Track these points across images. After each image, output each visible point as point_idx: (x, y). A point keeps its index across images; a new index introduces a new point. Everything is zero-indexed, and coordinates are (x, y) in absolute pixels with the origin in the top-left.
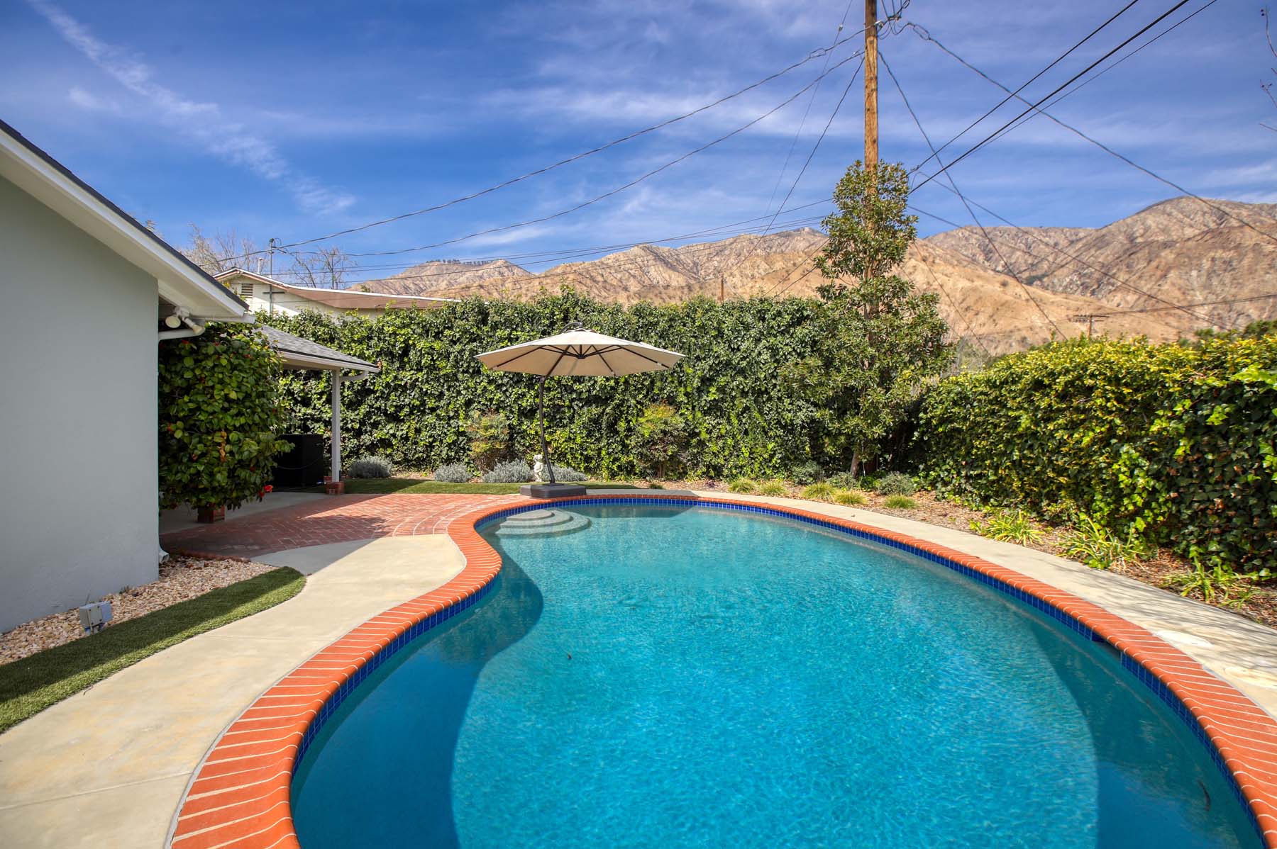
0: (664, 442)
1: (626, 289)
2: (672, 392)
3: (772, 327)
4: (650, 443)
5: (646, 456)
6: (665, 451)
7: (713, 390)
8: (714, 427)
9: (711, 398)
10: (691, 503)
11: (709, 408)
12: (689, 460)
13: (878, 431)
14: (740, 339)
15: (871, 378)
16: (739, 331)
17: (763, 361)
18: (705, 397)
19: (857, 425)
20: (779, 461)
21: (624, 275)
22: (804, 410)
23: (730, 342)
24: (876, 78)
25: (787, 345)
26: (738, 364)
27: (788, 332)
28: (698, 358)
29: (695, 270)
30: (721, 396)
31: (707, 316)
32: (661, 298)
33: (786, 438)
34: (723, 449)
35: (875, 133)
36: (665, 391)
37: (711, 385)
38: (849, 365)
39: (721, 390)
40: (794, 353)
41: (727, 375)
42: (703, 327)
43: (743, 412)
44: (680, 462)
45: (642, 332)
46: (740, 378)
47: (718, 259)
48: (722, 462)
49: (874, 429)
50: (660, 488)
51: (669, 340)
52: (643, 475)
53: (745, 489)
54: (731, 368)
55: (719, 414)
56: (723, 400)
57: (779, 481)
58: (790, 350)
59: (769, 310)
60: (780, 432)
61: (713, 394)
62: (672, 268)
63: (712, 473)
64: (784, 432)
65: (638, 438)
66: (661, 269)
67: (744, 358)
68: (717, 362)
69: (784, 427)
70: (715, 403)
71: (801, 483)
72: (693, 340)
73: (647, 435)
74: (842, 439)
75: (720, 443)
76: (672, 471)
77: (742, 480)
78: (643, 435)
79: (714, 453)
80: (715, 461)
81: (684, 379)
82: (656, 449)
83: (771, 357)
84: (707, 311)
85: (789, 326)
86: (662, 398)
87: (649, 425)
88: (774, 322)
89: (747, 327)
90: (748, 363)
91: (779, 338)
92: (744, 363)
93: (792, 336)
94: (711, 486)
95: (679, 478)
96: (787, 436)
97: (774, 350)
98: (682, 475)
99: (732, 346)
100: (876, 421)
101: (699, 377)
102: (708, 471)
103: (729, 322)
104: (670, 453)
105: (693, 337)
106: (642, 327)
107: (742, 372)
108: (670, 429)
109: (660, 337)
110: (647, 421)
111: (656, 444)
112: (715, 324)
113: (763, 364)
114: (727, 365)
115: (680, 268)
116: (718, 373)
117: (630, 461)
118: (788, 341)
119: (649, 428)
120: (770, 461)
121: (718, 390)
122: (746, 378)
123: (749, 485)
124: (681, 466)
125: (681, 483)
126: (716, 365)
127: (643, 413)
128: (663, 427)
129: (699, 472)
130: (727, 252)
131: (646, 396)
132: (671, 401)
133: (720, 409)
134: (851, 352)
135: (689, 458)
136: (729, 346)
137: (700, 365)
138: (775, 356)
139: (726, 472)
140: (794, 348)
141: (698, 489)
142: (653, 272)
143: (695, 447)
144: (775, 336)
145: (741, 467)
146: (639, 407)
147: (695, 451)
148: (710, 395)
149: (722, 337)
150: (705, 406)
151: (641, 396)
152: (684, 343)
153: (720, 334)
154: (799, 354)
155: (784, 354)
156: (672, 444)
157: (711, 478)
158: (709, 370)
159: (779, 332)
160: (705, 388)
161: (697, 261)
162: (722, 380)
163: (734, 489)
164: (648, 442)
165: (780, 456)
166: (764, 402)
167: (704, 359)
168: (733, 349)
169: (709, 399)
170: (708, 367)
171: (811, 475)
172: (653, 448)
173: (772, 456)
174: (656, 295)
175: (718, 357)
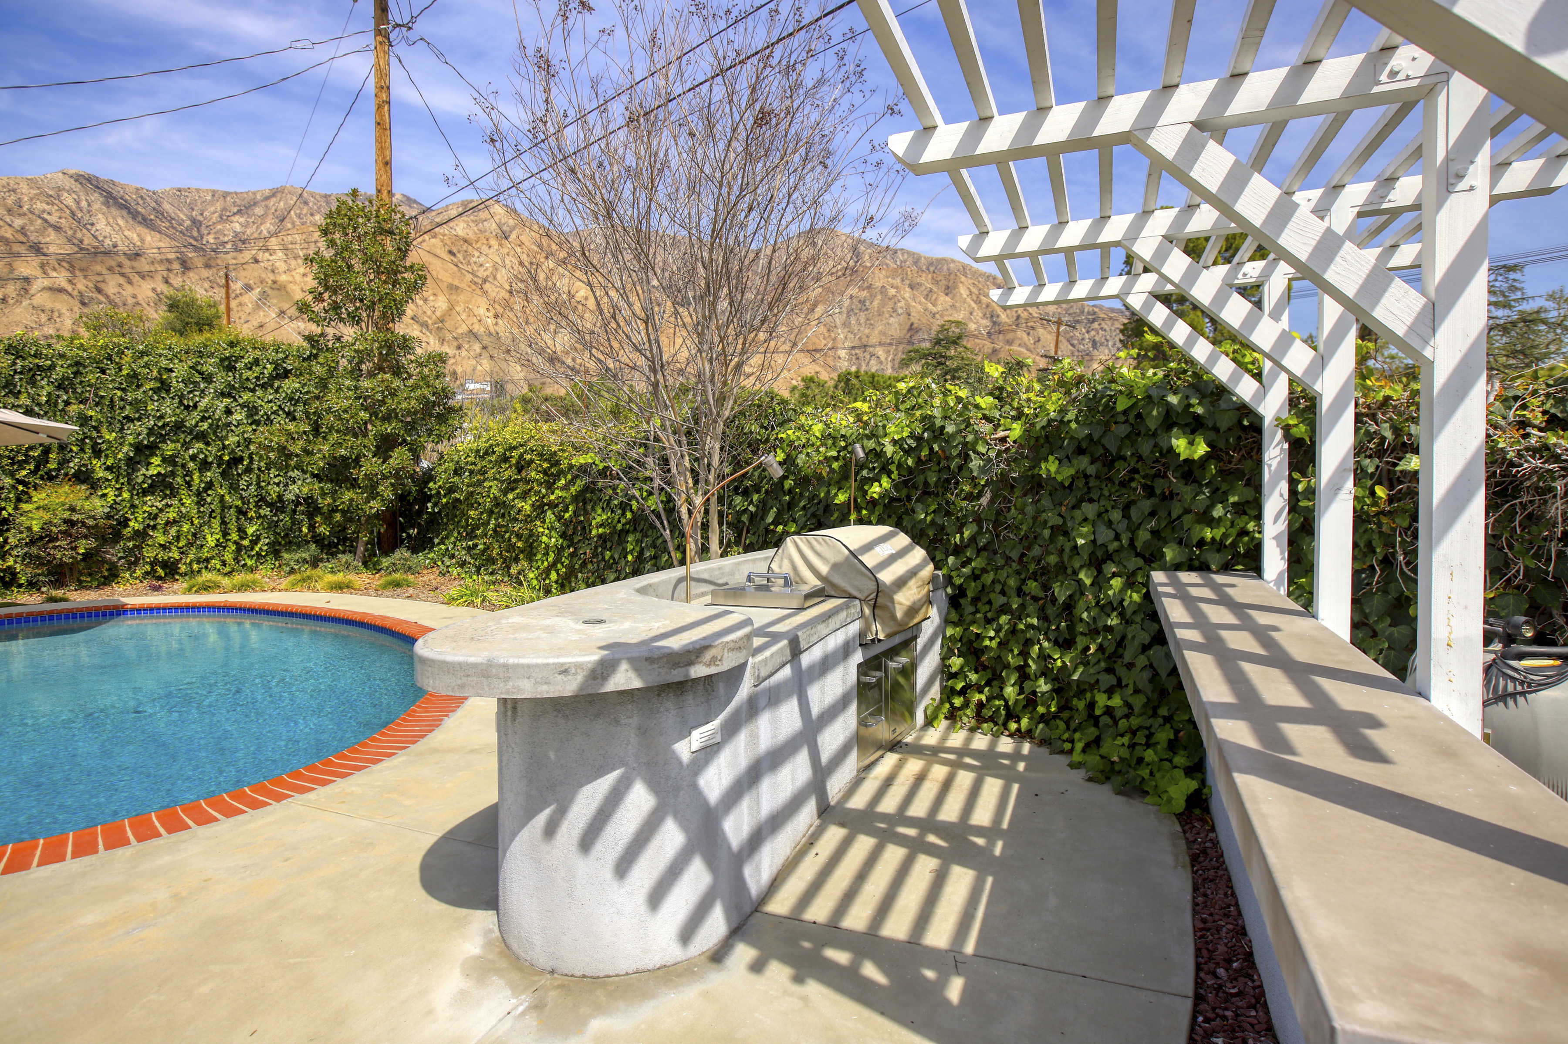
0: (70, 535)
1: (37, 249)
2: (84, 465)
3: (248, 379)
4: (46, 537)
5: (38, 557)
6: (75, 548)
7: (156, 460)
8: (161, 510)
9: (153, 471)
10: (112, 614)
11: (151, 486)
12: (121, 558)
13: (376, 505)
14: (197, 393)
15: (365, 446)
16: (197, 384)
17: (234, 423)
18: (143, 471)
19: (351, 500)
20: (265, 548)
21: (32, 222)
22: (300, 483)
23: (182, 397)
24: (388, 88)
25: (270, 402)
26: (196, 425)
27: (272, 386)
28: (128, 419)
29: (195, 234)
30: (169, 469)
31: (142, 362)
32: (123, 275)
33: (275, 519)
34: (178, 538)
35: (388, 153)
36: (72, 465)
37: (153, 454)
38: (338, 431)
39: (170, 461)
40: (281, 413)
41: (178, 441)
42: (134, 376)
43: (206, 490)
44: (104, 561)
45: (21, 379)
46: (201, 445)
47: (242, 220)
48: (176, 556)
49: (372, 504)
50: (66, 600)
51: (74, 392)
52: (32, 585)
53: (206, 588)
54: (184, 432)
55: (168, 492)
56: (173, 474)
57: (264, 573)
58: (275, 408)
59: (243, 357)
60: (266, 511)
61: (156, 466)
62: (146, 222)
63: (161, 572)
64: (271, 511)
65: (21, 532)
66: (121, 222)
67: (203, 419)
68: (160, 424)
69: (270, 505)
70: (161, 478)
71: (292, 571)
72: (119, 393)
73: (36, 528)
74: (338, 517)
75: (173, 531)
76: (90, 575)
77: (207, 576)
78: (29, 529)
79: (161, 545)
80: (162, 555)
81: (104, 446)
82: (55, 547)
83: (247, 417)
84: (143, 353)
85: (272, 378)
86: (66, 474)
87: (41, 513)
88: (249, 373)
89: (208, 379)
90: (211, 425)
91: (260, 393)
92: (205, 426)
93: (277, 391)
94: (158, 589)
95: (104, 584)
96: (275, 515)
97: (252, 410)
98: (111, 576)
99: (186, 402)
100: (373, 494)
101: (131, 444)
102: (153, 571)
103: (181, 369)
104: (82, 551)
105: (118, 389)
106: (21, 373)
107: (202, 437)
108: (80, 517)
109: (59, 387)
110: (38, 508)
111: (57, 539)
112: (155, 373)
113: (236, 427)
114: (179, 428)
115: (164, 225)
116: (163, 439)
117: (9, 567)
118: (271, 397)
119: (41, 518)
120: (252, 549)
121: (164, 460)
122: (208, 444)
123: (213, 582)
124: (106, 566)
125: (107, 591)
126: (159, 427)
127: (31, 497)
128: (66, 515)
129: (138, 573)
130: (259, 211)
131: (34, 472)
132: (83, 477)
133: (170, 486)
134: (340, 419)
135: (121, 554)
136: (181, 403)
137: (132, 427)
138: (252, 416)
139: (183, 568)
140: (280, 406)
141: (128, 596)
142: (102, 225)
143: (129, 539)
144: (253, 391)
145: (207, 560)
146: (20, 488)
147: (131, 544)
148: (151, 468)
149: (168, 391)
150: (144, 482)
151: (24, 473)
152: (102, 397)
153: (164, 386)
154: (288, 414)
155: (266, 414)
156: (86, 537)
157: (160, 578)
158: (149, 435)
159: (257, 385)
160: (143, 459)
161: (200, 218)
162: (169, 448)
163: (190, 590)
164: (41, 538)
165: (267, 541)
166: (239, 475)
167: (139, 419)
168: (187, 407)
169: (150, 473)
170: (145, 431)
171: (305, 561)
172: (51, 545)
173: (254, 542)
174: (110, 269)
175: (161, 417)
